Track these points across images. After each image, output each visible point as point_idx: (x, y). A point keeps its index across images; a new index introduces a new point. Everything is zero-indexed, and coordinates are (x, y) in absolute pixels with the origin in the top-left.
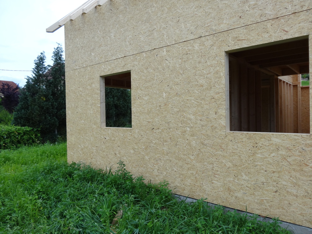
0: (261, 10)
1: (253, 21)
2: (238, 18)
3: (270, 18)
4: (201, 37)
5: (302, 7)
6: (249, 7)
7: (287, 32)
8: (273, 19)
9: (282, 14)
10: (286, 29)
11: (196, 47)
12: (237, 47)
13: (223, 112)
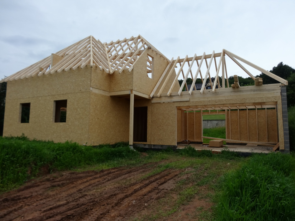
0: (61, 91)
1: (59, 94)
2: (57, 92)
5: (67, 93)
8: (62, 94)
10: (64, 97)
12: (56, 100)
13: (52, 117)
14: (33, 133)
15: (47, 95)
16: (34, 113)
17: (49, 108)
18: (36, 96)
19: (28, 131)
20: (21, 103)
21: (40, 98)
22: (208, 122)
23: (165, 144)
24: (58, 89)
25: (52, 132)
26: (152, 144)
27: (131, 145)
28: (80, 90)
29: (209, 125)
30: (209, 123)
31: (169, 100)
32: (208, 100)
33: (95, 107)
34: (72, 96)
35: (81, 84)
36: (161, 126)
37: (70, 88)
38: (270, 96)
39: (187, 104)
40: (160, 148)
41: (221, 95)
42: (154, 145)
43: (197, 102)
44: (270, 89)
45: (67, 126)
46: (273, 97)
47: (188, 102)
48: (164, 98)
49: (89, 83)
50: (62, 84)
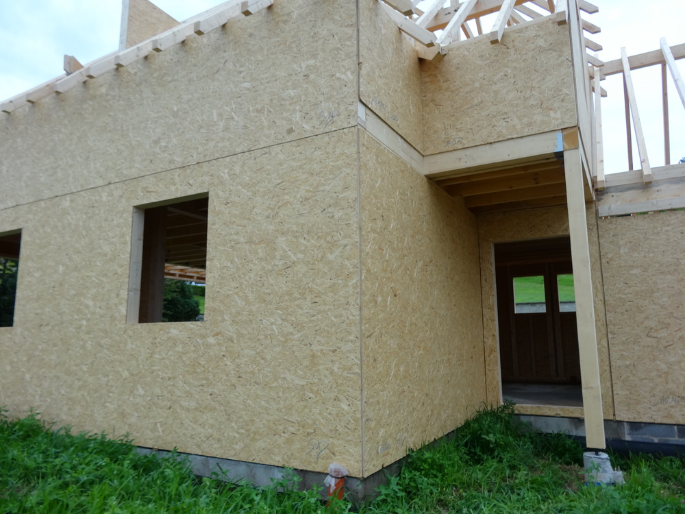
0: (170, 154)
1: (162, 168)
2: (149, 162)
3: (178, 166)
4: (110, 184)
5: (205, 156)
6: (160, 148)
7: (191, 186)
8: (180, 168)
9: (188, 162)
10: (191, 182)
11: (104, 197)
12: (145, 202)
13: (124, 294)
14: (28, 376)
15: (100, 182)
16: (37, 275)
17: (106, 248)
18: (47, 194)
19: (8, 368)
21: (66, 203)
24: (157, 142)
25: (126, 374)
26: (623, 416)
27: (597, 451)
34: (237, 169)
42: (635, 426)
45: (211, 340)
50: (175, 115)
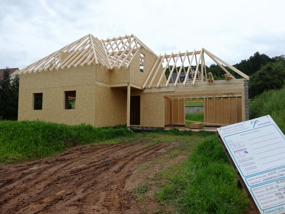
0: (70, 84)
1: (69, 86)
2: (66, 84)
3: (71, 86)
4: (60, 87)
5: (75, 85)
7: (73, 89)
9: (73, 85)
11: (59, 89)
12: (66, 91)
13: (63, 105)
14: (46, 118)
15: (58, 86)
16: (46, 101)
17: (59, 98)
18: (47, 87)
19: (42, 117)
20: (34, 93)
21: (51, 89)
22: (190, 108)
23: (155, 127)
24: (68, 81)
25: (64, 117)
26: (144, 126)
27: (128, 127)
28: (87, 83)
29: (190, 111)
30: (191, 110)
31: (158, 91)
32: (189, 91)
33: (99, 97)
34: (80, 88)
35: (88, 78)
36: (151, 112)
37: (78, 81)
38: (236, 88)
39: (172, 94)
40: (151, 129)
41: (199, 87)
42: (146, 127)
43: (180, 92)
44: (236, 83)
45: (77, 112)
46: (238, 89)
47: (173, 93)
48: (154, 89)
49: (95, 77)
50: (70, 77)
